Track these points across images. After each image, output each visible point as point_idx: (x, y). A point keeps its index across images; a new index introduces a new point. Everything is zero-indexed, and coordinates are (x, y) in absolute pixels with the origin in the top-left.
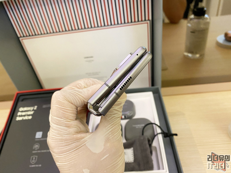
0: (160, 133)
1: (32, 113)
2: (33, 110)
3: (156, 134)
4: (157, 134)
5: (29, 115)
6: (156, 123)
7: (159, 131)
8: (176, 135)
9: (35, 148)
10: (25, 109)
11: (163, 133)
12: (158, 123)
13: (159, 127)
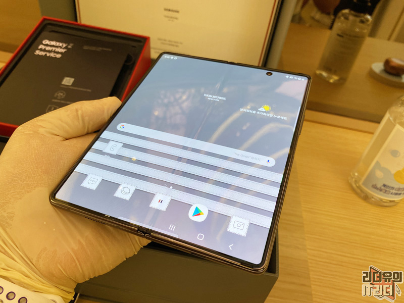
1: (63, 51)
2: (66, 48)
5: (58, 53)
9: (57, 96)
10: (53, 43)
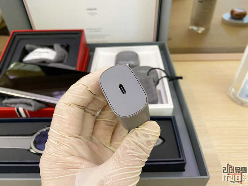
0: (165, 77)
3: (160, 77)
4: (162, 78)
6: (161, 68)
7: (164, 74)
8: (181, 78)
11: (167, 76)
12: (163, 68)
13: (164, 71)
